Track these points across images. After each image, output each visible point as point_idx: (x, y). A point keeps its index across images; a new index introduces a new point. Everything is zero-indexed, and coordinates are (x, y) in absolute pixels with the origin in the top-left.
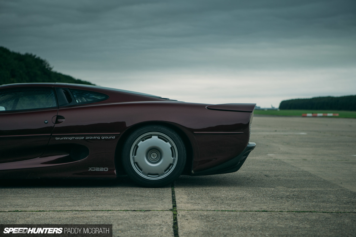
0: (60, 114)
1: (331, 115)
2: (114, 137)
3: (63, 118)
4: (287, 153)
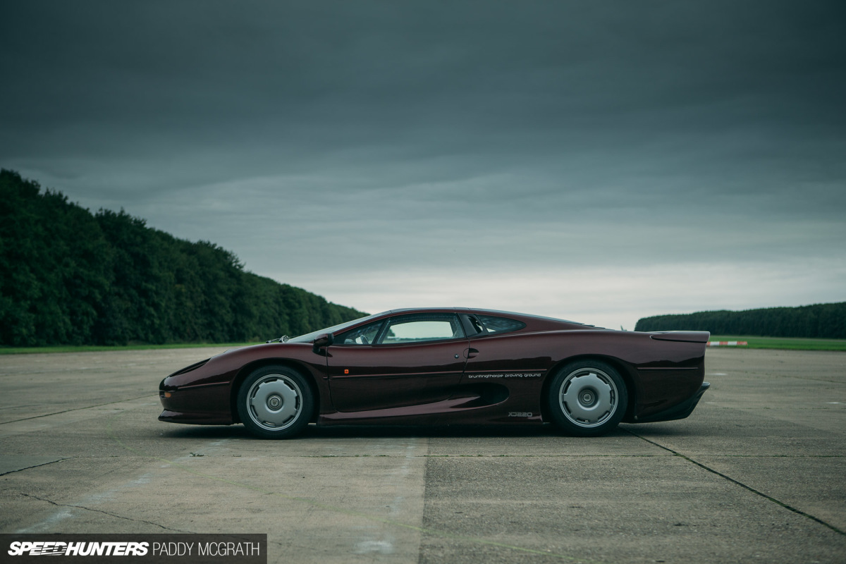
0: (473, 346)
1: (735, 343)
2: (539, 375)
3: (477, 351)
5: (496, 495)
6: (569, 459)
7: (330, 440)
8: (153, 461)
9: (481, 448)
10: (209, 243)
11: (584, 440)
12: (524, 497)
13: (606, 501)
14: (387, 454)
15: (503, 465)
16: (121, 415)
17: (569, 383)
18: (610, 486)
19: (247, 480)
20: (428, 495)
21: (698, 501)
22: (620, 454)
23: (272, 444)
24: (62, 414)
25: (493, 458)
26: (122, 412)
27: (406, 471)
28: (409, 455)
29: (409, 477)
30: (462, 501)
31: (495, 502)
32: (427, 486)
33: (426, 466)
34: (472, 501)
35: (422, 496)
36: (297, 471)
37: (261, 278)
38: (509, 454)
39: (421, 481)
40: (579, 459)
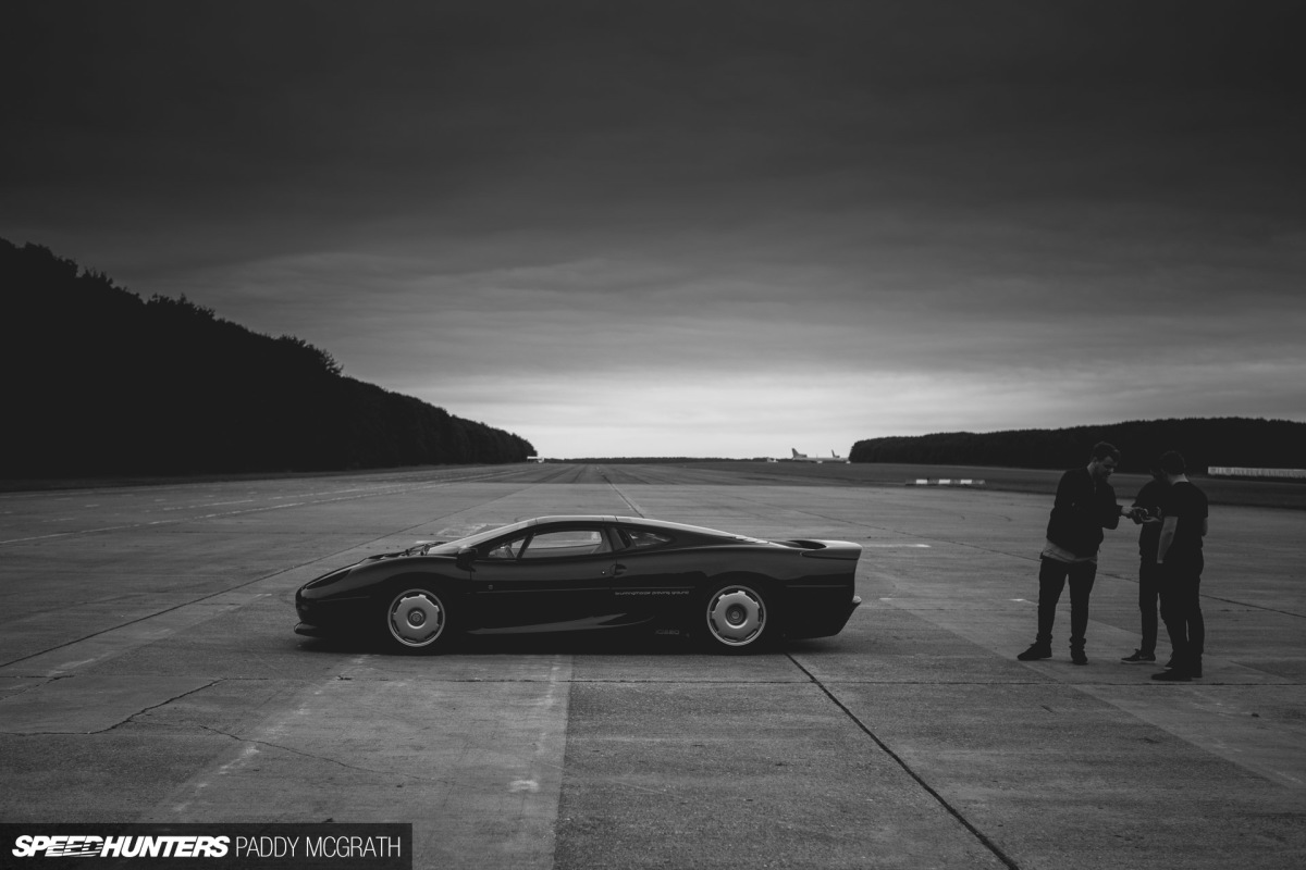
0: (620, 562)
1: (969, 482)
2: (687, 593)
3: (624, 567)
4: (910, 596)
5: (631, 732)
6: (708, 686)
7: (473, 656)
8: (303, 685)
9: (626, 671)
10: (295, 339)
11: (731, 659)
12: (655, 734)
13: (727, 739)
14: (532, 677)
15: (643, 694)
16: (240, 614)
17: (717, 600)
18: (737, 721)
19: (402, 711)
20: (570, 731)
21: (807, 739)
22: (759, 680)
23: (415, 662)
24: (176, 612)
25: (634, 685)
26: (240, 609)
27: (550, 702)
28: (553, 679)
29: (554, 709)
30: (600, 739)
31: (628, 740)
32: (570, 720)
33: (570, 694)
34: (609, 738)
35: (565, 733)
36: (446, 700)
37: (363, 384)
38: (653, 679)
39: (564, 715)
40: (718, 686)
